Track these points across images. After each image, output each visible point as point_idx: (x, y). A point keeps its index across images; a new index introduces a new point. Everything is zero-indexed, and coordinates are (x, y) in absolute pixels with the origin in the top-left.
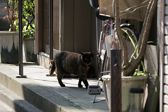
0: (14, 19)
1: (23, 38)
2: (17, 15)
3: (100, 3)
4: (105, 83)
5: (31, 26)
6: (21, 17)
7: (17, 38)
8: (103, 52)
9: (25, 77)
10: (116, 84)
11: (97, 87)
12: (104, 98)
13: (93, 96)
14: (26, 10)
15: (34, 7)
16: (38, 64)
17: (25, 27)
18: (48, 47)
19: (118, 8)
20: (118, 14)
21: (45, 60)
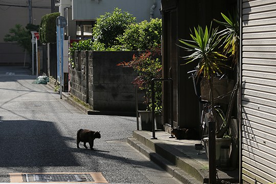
0: (149, 103)
1: (155, 115)
2: (151, 101)
3: (202, 93)
4: (205, 142)
5: (160, 108)
6: (154, 102)
7: (151, 114)
8: (204, 123)
9: (156, 139)
10: (212, 142)
11: (201, 145)
12: (205, 152)
13: (198, 151)
14: (157, 97)
15: (161, 96)
16: (164, 131)
17: (156, 108)
18: (170, 120)
19: (212, 96)
20: (213, 99)
21: (169, 128)
